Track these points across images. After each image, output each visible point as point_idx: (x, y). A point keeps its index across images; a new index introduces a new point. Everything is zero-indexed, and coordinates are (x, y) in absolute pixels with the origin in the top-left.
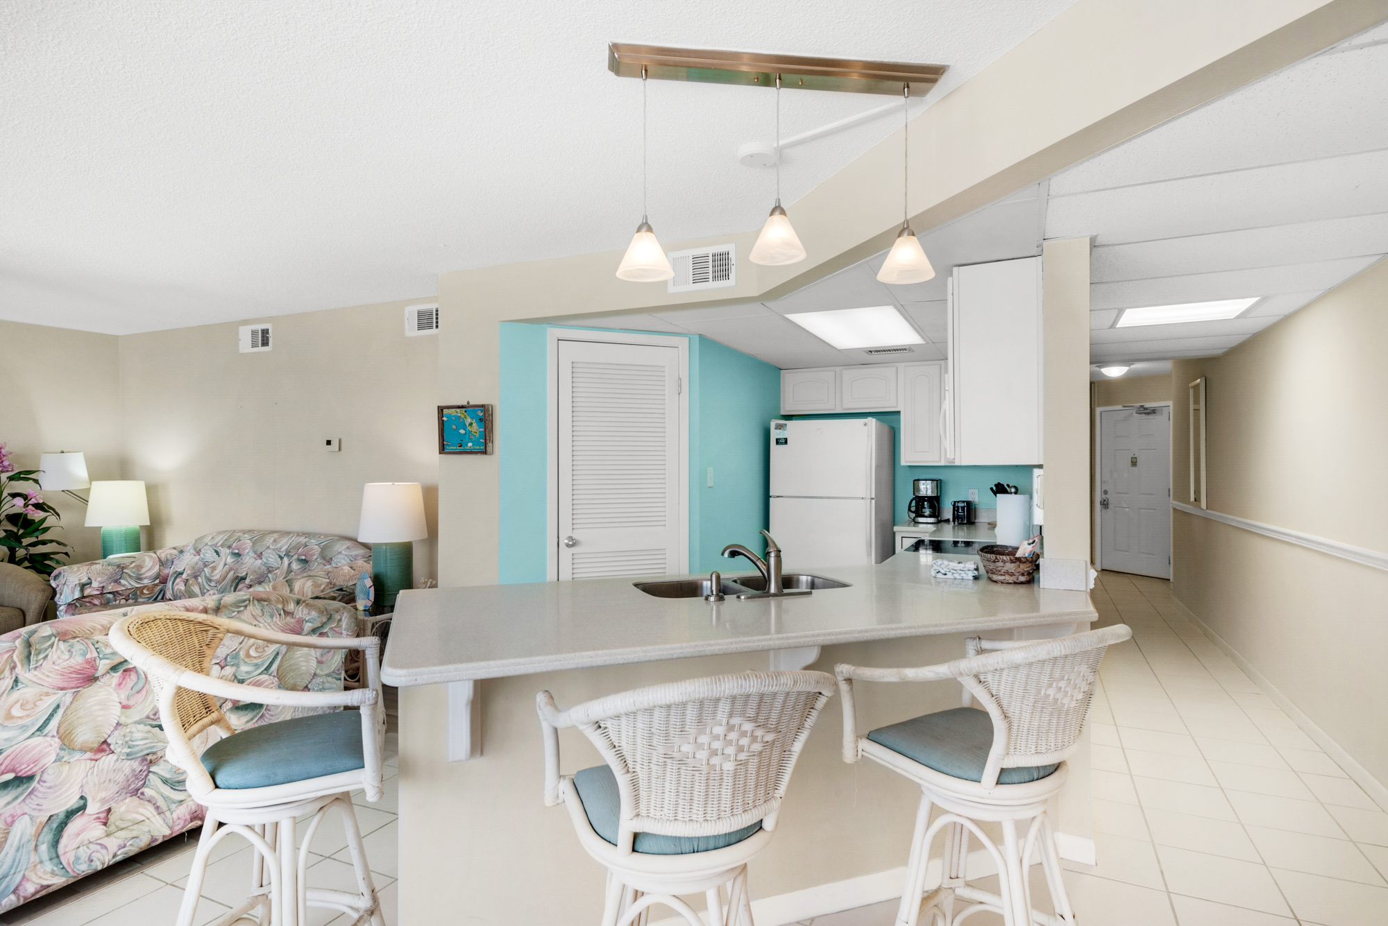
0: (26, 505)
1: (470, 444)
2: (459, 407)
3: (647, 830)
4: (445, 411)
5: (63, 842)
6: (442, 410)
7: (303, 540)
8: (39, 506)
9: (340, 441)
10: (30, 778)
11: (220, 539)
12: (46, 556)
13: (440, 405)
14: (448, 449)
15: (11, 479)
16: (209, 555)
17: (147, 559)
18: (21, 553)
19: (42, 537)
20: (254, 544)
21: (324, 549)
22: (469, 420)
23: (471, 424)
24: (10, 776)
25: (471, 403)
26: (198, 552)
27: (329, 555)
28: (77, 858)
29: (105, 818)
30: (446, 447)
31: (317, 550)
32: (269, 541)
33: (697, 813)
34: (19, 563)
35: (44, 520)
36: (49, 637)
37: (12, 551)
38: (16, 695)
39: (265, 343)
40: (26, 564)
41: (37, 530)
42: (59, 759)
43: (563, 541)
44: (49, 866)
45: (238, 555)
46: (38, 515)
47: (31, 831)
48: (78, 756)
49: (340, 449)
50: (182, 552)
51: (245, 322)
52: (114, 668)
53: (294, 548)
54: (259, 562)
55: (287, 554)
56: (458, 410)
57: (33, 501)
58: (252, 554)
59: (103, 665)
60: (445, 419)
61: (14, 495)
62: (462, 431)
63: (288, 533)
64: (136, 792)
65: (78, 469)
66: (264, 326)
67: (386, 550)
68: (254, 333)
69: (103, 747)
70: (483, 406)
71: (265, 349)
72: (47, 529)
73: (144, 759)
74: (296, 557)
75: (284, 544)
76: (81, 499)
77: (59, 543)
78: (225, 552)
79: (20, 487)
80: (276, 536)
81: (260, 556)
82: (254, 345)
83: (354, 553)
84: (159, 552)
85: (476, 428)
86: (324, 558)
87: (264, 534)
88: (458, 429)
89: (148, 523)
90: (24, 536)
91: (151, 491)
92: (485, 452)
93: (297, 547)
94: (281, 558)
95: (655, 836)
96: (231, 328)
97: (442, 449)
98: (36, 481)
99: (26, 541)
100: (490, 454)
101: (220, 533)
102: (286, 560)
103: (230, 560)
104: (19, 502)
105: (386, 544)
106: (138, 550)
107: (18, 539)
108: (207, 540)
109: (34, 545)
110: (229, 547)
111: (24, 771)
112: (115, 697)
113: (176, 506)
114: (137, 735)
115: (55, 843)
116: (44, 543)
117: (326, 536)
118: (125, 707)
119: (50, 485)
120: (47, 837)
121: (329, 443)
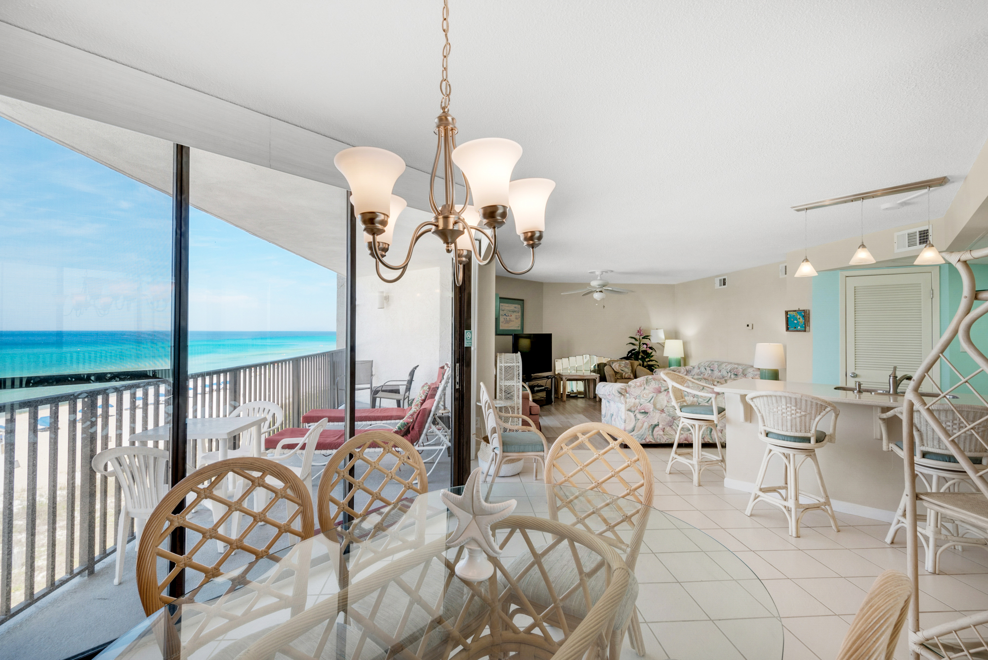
0: (647, 347)
1: (799, 327)
2: (794, 311)
3: (771, 431)
4: (789, 313)
5: (654, 432)
6: (787, 313)
7: (736, 366)
8: (651, 348)
9: (753, 325)
10: (647, 413)
11: (707, 364)
12: (652, 365)
13: (786, 310)
14: (790, 329)
15: (643, 338)
16: (703, 370)
17: (682, 369)
18: (645, 364)
19: (651, 359)
20: (718, 366)
21: (743, 370)
22: (799, 317)
23: (799, 318)
24: (643, 411)
25: (800, 309)
26: (699, 368)
27: (745, 373)
28: (657, 438)
29: (663, 430)
30: (789, 329)
31: (741, 370)
32: (724, 366)
33: (780, 428)
34: (645, 367)
35: (651, 353)
36: (651, 379)
37: (643, 363)
38: (644, 391)
39: (724, 284)
40: (647, 368)
41: (650, 356)
42: (653, 410)
43: (849, 374)
44: (651, 437)
45: (712, 370)
46: (650, 351)
47: (648, 426)
48: (657, 411)
49: (752, 328)
50: (694, 368)
51: (717, 276)
52: (665, 390)
53: (732, 369)
54: (720, 374)
55: (730, 372)
56: (794, 312)
57: (649, 346)
58: (717, 370)
59: (663, 389)
60: (788, 316)
61: (643, 344)
62: (796, 322)
63: (731, 363)
64: (670, 426)
65: (661, 335)
66: (724, 277)
67: (765, 372)
68: (720, 280)
69: (663, 411)
70: (804, 310)
71: (724, 286)
72: (652, 356)
73: (672, 417)
74: (733, 373)
75: (729, 367)
76: (662, 346)
77: (656, 361)
78: (708, 369)
79: (645, 341)
80: (726, 364)
81: (720, 371)
82: (720, 285)
83: (756, 373)
84: (686, 367)
85: (802, 320)
86: (743, 374)
87: (723, 363)
88: (794, 320)
89: (683, 356)
90: (646, 358)
91: (685, 344)
92: (805, 331)
93: (733, 369)
94: (728, 373)
95: (773, 433)
96: (712, 278)
97: (788, 329)
98: (650, 339)
99: (647, 360)
100: (808, 332)
101: (707, 361)
102: (729, 373)
103: (710, 372)
104: (645, 346)
105: (765, 369)
106: (680, 366)
107: (645, 359)
108: (702, 364)
109: (649, 361)
110: (710, 367)
111: (647, 411)
112: (665, 398)
113: (694, 350)
114: (671, 410)
115: (653, 432)
116: (652, 361)
117: (746, 365)
118: (667, 402)
119: (653, 341)
120: (651, 429)
121: (748, 326)
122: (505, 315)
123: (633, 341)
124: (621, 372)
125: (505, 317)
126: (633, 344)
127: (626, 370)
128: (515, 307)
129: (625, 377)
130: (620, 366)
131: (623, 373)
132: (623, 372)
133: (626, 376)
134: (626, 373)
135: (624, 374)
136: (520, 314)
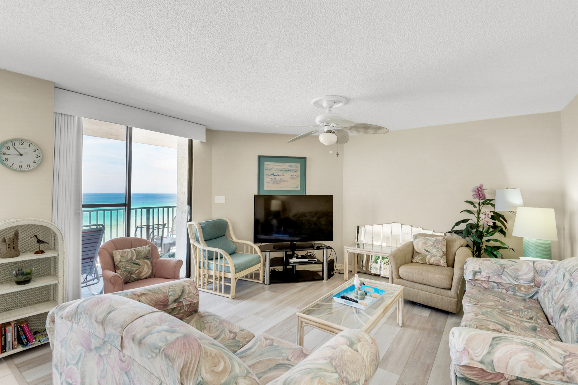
17: (525, 266)
77: (501, 242)
90: (485, 235)
122: (273, 174)
123: (470, 207)
124: (424, 252)
125: (272, 177)
126: (469, 211)
127: (434, 251)
128: (290, 166)
129: (429, 261)
130: (425, 243)
131: (426, 256)
132: (427, 253)
133: (432, 261)
134: (431, 257)
135: (429, 256)
136: (299, 173)
